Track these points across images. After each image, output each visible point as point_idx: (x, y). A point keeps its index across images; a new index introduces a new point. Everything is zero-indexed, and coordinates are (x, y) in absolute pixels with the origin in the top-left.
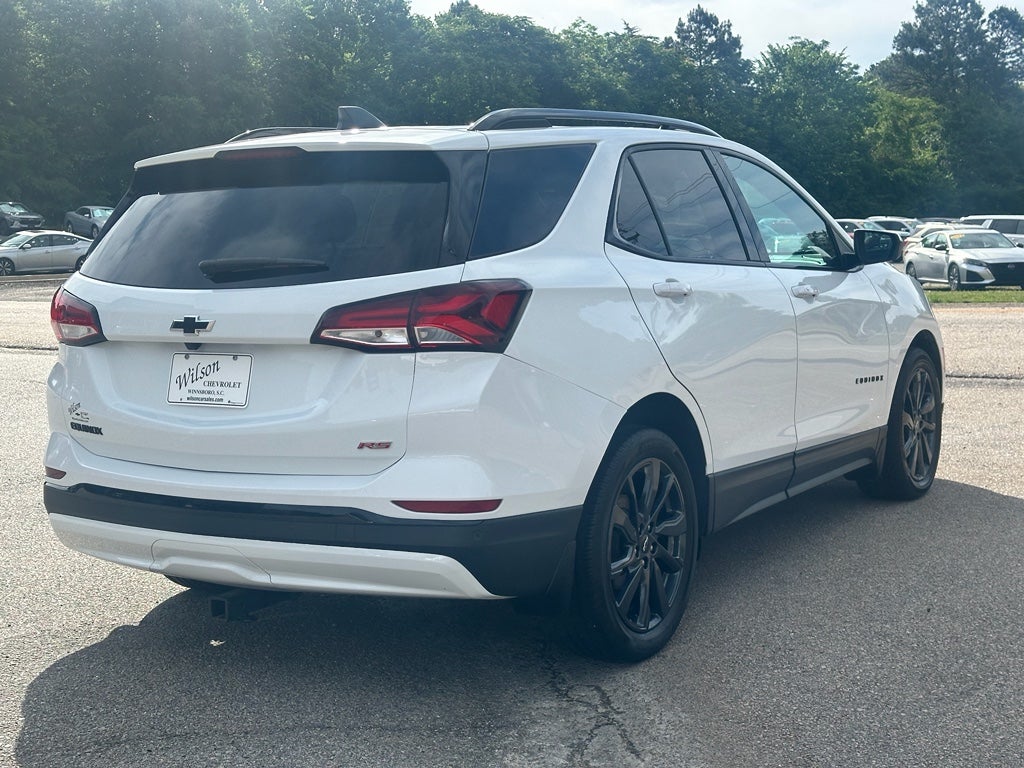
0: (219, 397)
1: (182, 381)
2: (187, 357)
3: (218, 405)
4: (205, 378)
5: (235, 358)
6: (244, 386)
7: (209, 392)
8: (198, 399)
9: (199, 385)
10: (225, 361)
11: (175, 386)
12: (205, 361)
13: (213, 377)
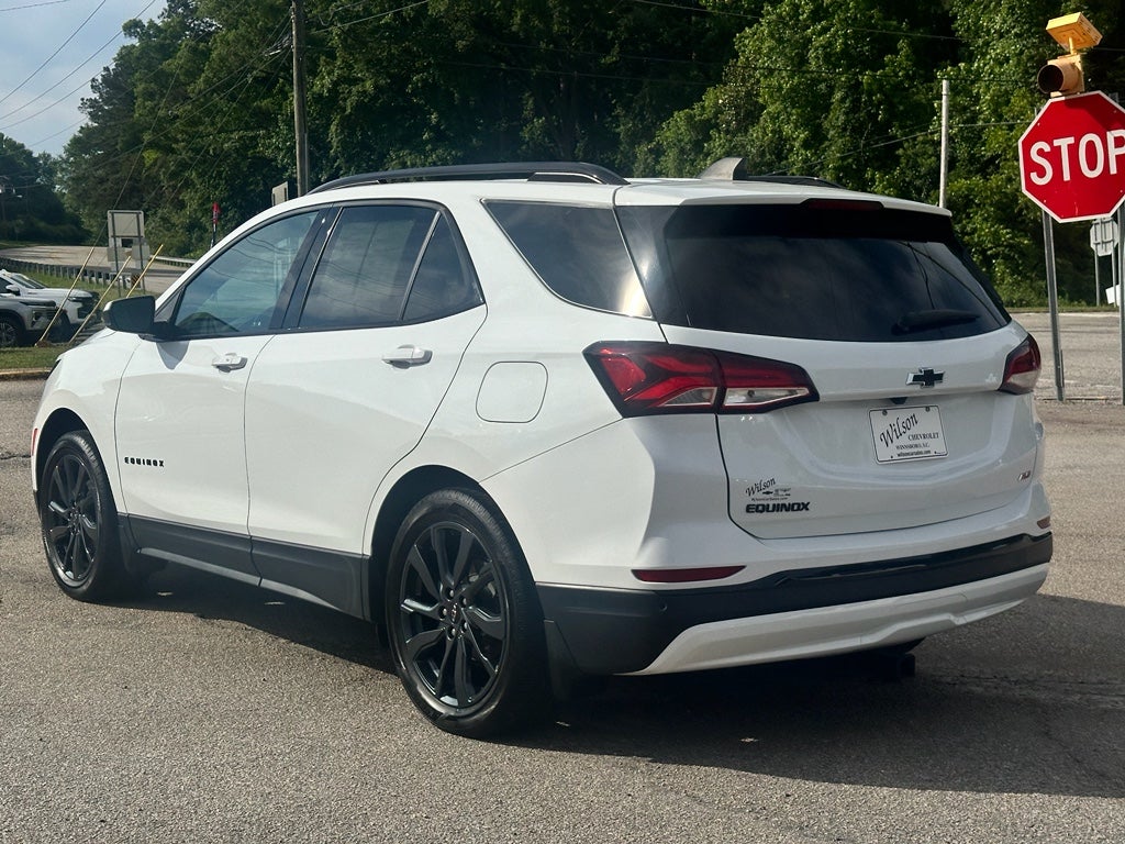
0: (927, 449)
1: (887, 438)
2: (885, 413)
3: (926, 458)
4: (908, 432)
5: (928, 409)
6: (941, 435)
7: (916, 446)
8: (908, 454)
9: (904, 440)
10: (920, 413)
11: (881, 445)
12: (902, 414)
13: (915, 430)
